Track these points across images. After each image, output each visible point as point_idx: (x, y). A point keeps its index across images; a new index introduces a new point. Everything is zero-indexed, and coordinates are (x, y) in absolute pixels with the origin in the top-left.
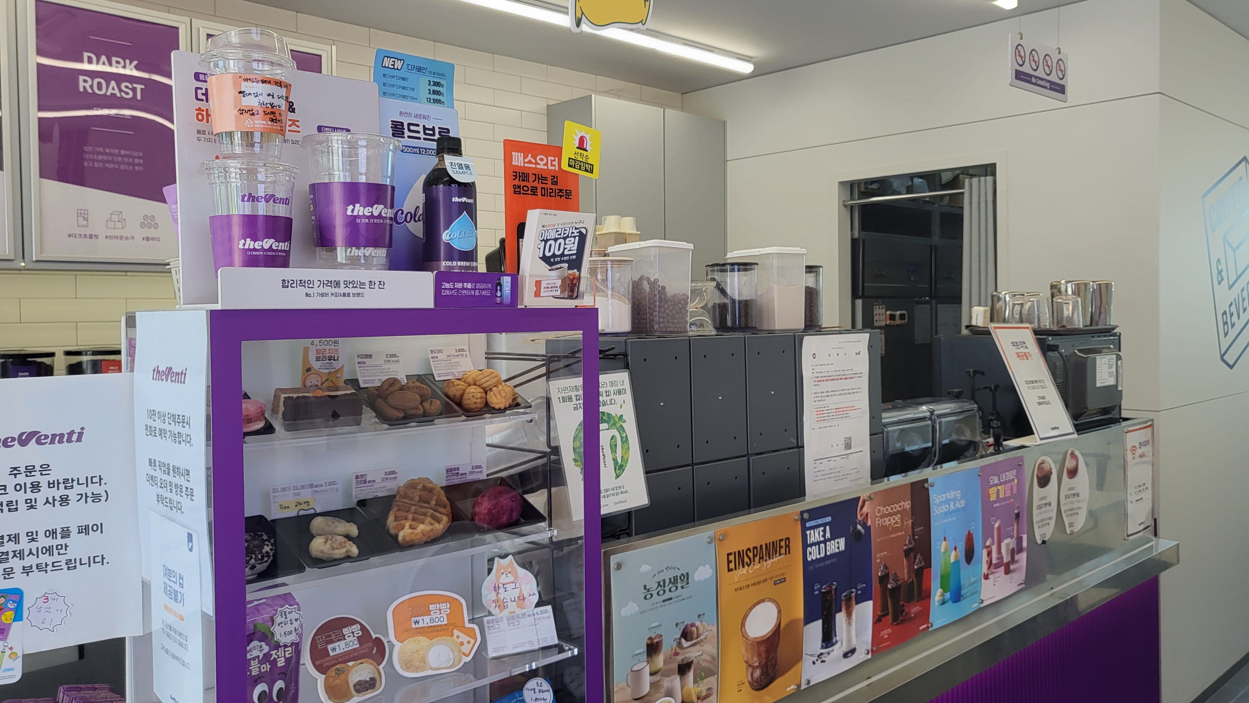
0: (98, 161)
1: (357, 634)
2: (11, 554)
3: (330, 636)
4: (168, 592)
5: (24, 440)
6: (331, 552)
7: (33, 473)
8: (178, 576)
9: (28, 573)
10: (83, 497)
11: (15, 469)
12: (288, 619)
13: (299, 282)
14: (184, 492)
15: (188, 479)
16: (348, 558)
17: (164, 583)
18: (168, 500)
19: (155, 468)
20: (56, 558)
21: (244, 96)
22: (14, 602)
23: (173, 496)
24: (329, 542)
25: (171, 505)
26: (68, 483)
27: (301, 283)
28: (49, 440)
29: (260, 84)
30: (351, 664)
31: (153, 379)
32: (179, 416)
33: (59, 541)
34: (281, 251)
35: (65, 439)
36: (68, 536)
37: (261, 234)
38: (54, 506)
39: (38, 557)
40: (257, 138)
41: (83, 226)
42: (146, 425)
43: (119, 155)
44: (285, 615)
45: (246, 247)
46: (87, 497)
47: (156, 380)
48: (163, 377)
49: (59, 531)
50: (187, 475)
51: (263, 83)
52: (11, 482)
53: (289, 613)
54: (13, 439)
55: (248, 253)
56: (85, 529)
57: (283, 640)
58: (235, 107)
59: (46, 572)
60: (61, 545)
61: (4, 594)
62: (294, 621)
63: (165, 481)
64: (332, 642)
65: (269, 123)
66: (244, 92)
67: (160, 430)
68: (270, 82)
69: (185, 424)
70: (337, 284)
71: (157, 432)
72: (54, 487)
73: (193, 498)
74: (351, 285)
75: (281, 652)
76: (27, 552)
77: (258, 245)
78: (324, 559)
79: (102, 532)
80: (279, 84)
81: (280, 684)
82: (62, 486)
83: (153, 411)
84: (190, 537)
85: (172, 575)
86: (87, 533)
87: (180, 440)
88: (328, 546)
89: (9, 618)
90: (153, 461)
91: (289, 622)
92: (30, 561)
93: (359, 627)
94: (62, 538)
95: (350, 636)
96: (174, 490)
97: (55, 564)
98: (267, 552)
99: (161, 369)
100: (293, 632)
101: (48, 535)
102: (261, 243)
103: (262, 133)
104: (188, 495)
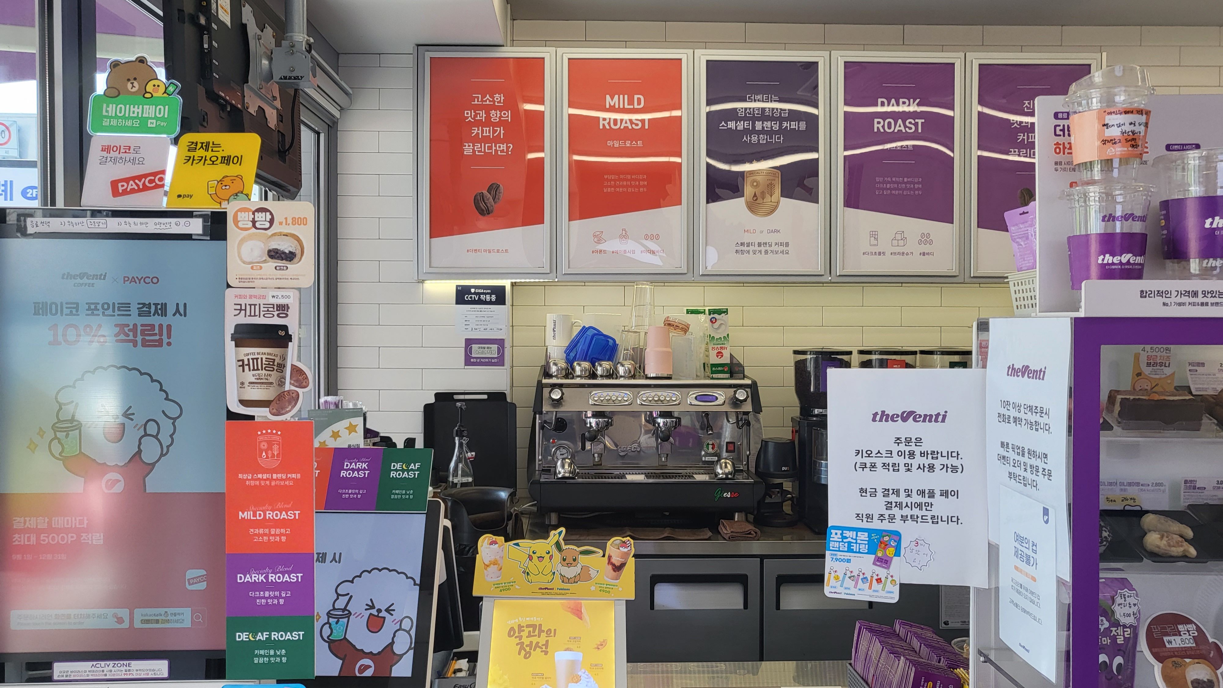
0: (887, 189)
1: (1193, 633)
2: (894, 504)
3: (1165, 628)
4: (1019, 556)
5: (906, 416)
6: (1168, 548)
7: (910, 444)
8: (1031, 543)
9: (904, 521)
10: (945, 467)
11: (898, 439)
12: (1127, 602)
13: (1156, 293)
14: (1041, 472)
15: (1046, 461)
16: (1185, 558)
17: (1015, 547)
18: (1021, 478)
19: (1008, 450)
20: (924, 512)
21: (1107, 128)
22: (895, 541)
23: (1028, 475)
24: (1165, 539)
25: (1025, 482)
26: (934, 454)
27: (1158, 293)
28: (922, 419)
29: (1123, 116)
30: (1188, 660)
31: (1008, 375)
32: (1037, 407)
33: (927, 500)
34: (1137, 264)
35: (933, 420)
36: (933, 497)
37: (1118, 250)
38: (924, 471)
39: (912, 510)
40: (1116, 164)
41: (874, 245)
42: (999, 414)
43: (903, 182)
44: (1125, 598)
45: (1105, 262)
46: (947, 467)
47: (1011, 375)
48: (1018, 374)
49: (927, 492)
50: (1045, 458)
51: (1126, 114)
52: (895, 449)
53: (1128, 597)
54: (898, 416)
55: (1107, 267)
56: (946, 493)
57: (1124, 620)
58: (1098, 139)
59: (917, 523)
60: (928, 503)
61: (888, 534)
62: (1132, 606)
63: (1018, 461)
64: (1168, 635)
65: (1130, 149)
66: (1108, 124)
67: (1015, 418)
68: (1132, 112)
69: (1043, 415)
70: (1195, 294)
71: (1011, 419)
72: (924, 456)
73: (1051, 478)
74: (1210, 295)
75: (1120, 631)
76: (904, 505)
77: (1116, 260)
78: (1160, 554)
79: (958, 498)
80: (1140, 112)
81: (1119, 660)
82: (930, 456)
83: (1007, 402)
84: (1046, 512)
85: (1024, 542)
86: (947, 497)
87: (1037, 427)
88: (1164, 542)
89: (891, 553)
90: (1005, 444)
91: (1128, 605)
92: (906, 512)
93: (1195, 627)
94: (929, 497)
95: (1185, 634)
96: (1029, 470)
97: (924, 518)
98: (1105, 537)
99: (1016, 367)
100: (1132, 615)
101: (919, 493)
102: (1119, 258)
103: (1120, 159)
104: (1045, 475)
